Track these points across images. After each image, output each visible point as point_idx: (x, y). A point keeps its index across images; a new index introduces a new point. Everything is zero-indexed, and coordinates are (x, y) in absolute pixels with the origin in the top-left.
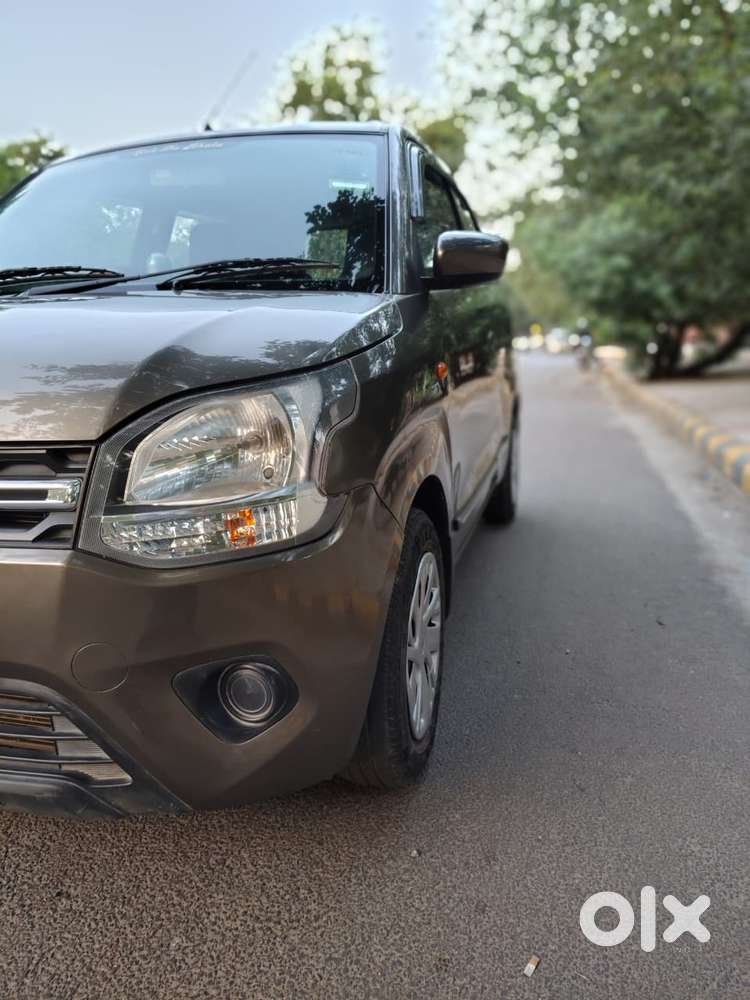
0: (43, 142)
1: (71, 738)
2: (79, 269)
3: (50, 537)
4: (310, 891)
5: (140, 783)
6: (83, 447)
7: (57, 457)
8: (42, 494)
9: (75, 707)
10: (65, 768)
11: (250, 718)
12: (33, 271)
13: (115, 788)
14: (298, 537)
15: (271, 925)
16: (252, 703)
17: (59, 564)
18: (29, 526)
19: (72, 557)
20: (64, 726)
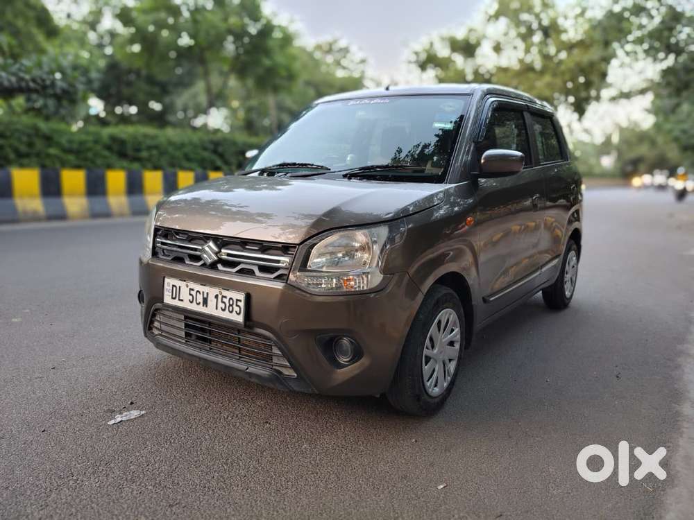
0: (335, 41)
1: (278, 356)
2: (313, 165)
3: (279, 277)
4: (363, 443)
5: (299, 378)
6: (294, 246)
7: (285, 248)
8: (278, 262)
9: (280, 343)
10: (274, 367)
11: (343, 360)
12: (295, 164)
13: (290, 378)
14: (370, 289)
15: (343, 449)
16: (345, 354)
17: (281, 288)
18: (272, 273)
19: (285, 286)
20: (276, 351)
